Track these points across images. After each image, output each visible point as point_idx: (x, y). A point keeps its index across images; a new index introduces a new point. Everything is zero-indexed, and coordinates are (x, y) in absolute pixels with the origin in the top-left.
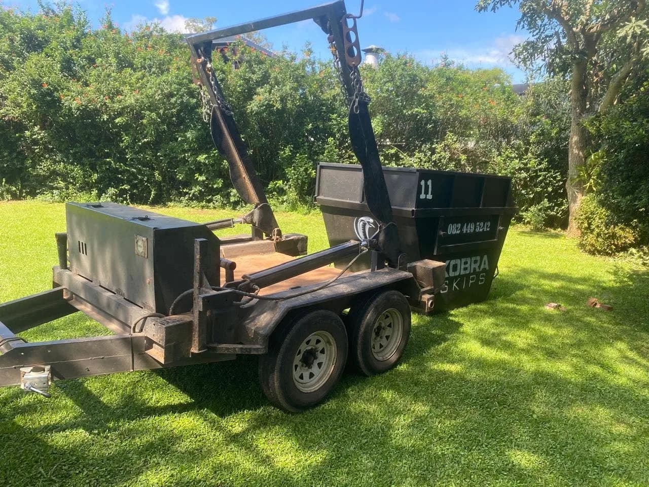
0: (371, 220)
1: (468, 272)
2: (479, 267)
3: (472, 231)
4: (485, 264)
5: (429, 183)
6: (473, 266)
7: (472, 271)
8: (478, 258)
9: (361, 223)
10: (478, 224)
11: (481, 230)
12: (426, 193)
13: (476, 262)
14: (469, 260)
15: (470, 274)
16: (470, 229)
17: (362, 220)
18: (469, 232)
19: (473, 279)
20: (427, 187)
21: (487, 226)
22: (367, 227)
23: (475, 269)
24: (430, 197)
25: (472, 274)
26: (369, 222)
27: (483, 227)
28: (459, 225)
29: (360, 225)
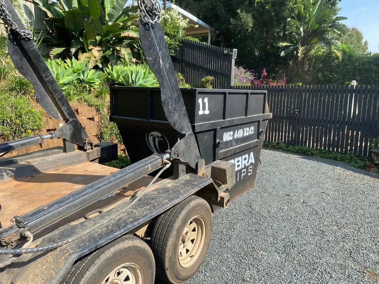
0: (160, 135)
1: (240, 168)
2: (248, 162)
3: (241, 136)
4: (251, 159)
5: (206, 100)
6: (244, 162)
7: (243, 167)
8: (247, 156)
9: (152, 137)
10: (245, 129)
11: (248, 134)
12: (204, 109)
13: (245, 159)
14: (240, 159)
15: (242, 169)
16: (240, 134)
17: (152, 135)
18: (239, 137)
19: (244, 172)
20: (204, 104)
21: (252, 130)
22: (157, 140)
23: (245, 165)
24: (207, 112)
25: (243, 169)
26: (157, 136)
27: (249, 132)
28: (232, 133)
29: (151, 139)
